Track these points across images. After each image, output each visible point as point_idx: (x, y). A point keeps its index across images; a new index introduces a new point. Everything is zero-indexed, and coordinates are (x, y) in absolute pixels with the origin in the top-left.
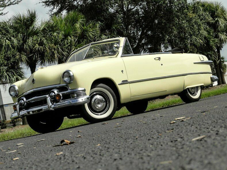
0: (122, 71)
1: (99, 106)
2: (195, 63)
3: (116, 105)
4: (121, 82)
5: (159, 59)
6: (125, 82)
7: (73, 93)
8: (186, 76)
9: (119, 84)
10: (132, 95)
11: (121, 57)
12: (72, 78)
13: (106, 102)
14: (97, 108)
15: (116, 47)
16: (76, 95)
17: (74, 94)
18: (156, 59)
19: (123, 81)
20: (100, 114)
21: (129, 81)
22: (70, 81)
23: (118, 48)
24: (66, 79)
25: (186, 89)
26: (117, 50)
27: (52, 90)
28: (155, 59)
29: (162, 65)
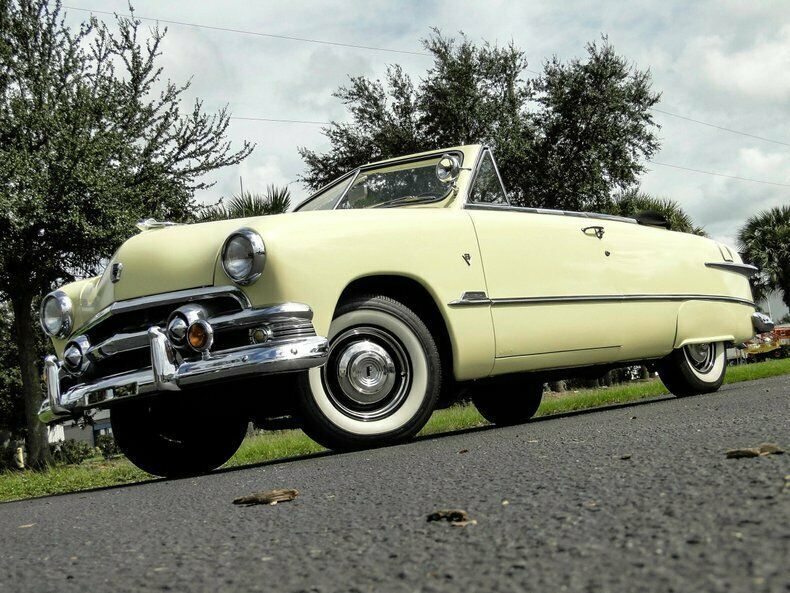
0: (467, 257)
1: (369, 383)
2: (709, 265)
3: (436, 383)
4: (459, 299)
5: (600, 232)
6: (474, 300)
7: (259, 323)
8: (683, 304)
9: (453, 305)
10: (500, 351)
11: (466, 207)
12: (257, 262)
13: (398, 368)
14: (360, 390)
15: (447, 169)
16: (269, 332)
17: (266, 327)
18: (587, 231)
19: (468, 295)
20: (366, 415)
21: (492, 295)
22: (252, 272)
23: (454, 171)
24: (235, 264)
25: (682, 348)
26: (450, 179)
27: (178, 310)
28: (584, 231)
29: (607, 254)
